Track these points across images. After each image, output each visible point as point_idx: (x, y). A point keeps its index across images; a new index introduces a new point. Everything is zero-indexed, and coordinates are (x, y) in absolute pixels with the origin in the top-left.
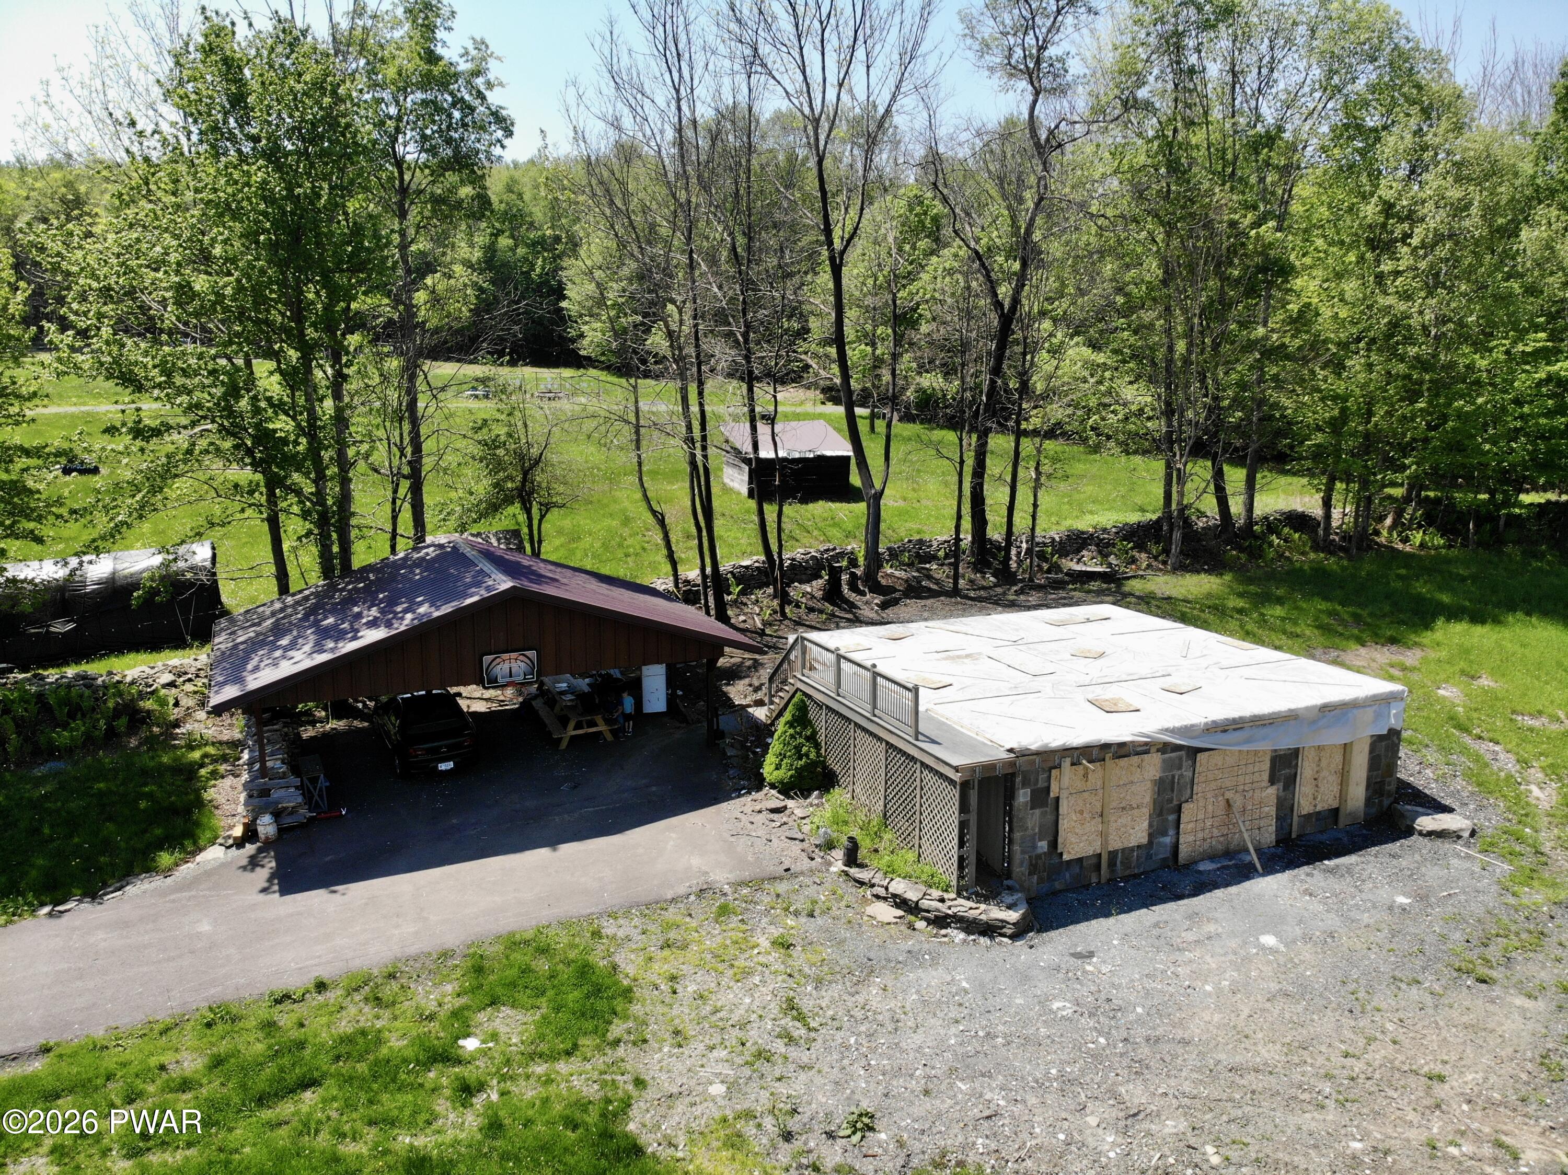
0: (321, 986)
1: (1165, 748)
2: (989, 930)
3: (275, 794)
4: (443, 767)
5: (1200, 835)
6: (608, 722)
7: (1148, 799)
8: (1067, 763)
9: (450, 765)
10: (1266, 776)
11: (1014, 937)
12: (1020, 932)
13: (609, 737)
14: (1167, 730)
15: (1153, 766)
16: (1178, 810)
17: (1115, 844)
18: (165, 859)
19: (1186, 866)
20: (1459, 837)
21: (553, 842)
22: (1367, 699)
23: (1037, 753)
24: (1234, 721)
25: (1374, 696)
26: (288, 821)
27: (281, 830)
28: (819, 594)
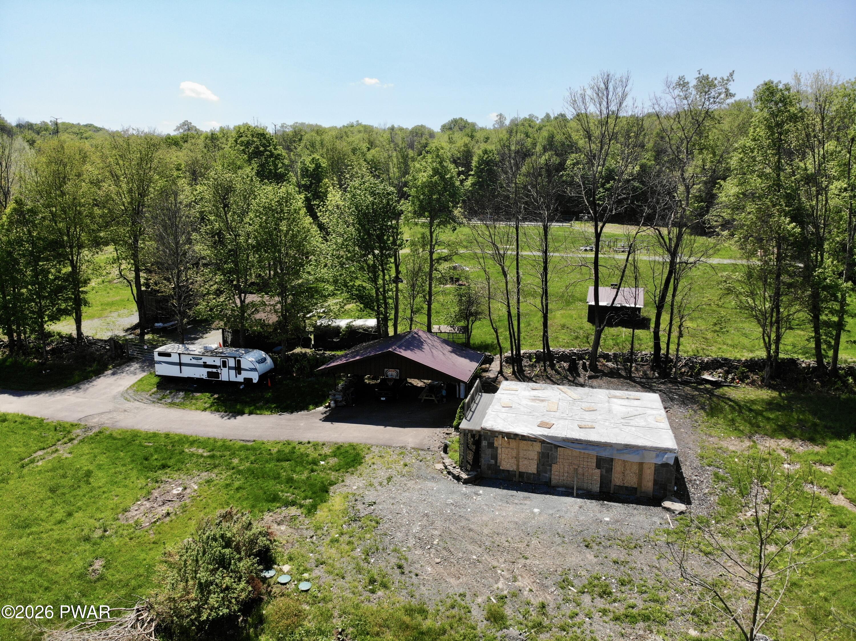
0: (309, 443)
1: (543, 442)
2: (458, 478)
3: (337, 396)
4: (382, 399)
5: (562, 478)
6: (436, 397)
7: (536, 458)
8: (500, 436)
9: (384, 399)
10: (595, 465)
11: (464, 483)
12: (466, 482)
13: (436, 402)
14: (544, 436)
15: (537, 447)
16: (551, 466)
17: (522, 469)
18: (311, 407)
19: (554, 487)
20: (674, 513)
21: (386, 426)
22: (652, 447)
23: (489, 431)
24: (577, 440)
25: (656, 447)
26: (339, 404)
27: (336, 406)
28: (567, 368)
